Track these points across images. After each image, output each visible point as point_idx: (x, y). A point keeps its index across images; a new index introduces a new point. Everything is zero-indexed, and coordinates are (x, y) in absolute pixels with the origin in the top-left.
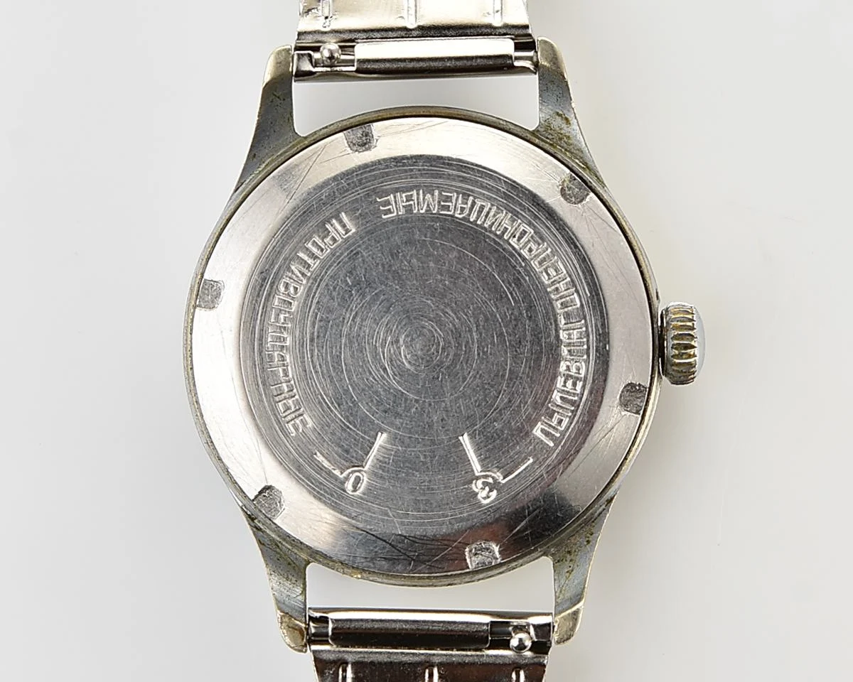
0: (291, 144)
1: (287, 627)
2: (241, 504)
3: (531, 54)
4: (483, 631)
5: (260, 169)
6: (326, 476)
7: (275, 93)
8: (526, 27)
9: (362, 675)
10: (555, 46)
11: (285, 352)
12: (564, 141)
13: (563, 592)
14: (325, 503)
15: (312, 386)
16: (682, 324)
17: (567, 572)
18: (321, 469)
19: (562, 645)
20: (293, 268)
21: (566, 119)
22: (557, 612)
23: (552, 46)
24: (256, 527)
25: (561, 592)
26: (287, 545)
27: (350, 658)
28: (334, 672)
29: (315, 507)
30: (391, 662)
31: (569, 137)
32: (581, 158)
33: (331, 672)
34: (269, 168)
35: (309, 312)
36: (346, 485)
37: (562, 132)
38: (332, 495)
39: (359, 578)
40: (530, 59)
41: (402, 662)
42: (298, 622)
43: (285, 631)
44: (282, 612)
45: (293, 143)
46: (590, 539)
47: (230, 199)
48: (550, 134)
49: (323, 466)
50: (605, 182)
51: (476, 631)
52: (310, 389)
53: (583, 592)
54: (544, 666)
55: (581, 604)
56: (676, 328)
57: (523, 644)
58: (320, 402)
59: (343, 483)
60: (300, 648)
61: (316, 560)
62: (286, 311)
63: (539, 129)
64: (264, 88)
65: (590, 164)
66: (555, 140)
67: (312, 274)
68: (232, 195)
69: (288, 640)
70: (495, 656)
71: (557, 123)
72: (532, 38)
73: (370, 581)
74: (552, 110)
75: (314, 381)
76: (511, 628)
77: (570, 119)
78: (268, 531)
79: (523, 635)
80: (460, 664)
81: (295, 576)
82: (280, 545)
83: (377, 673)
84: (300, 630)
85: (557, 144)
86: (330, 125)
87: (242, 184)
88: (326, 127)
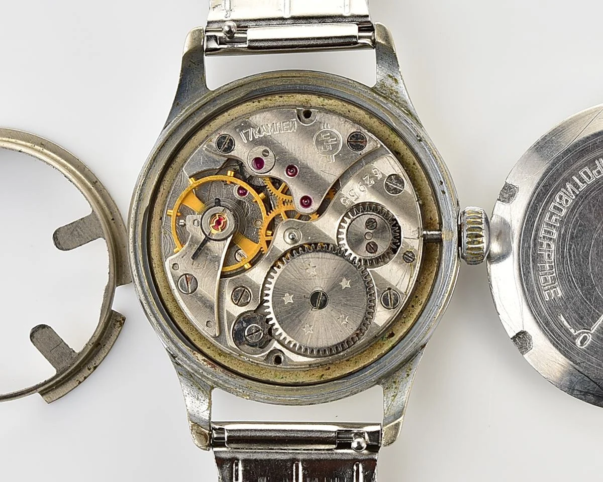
0: (203, 96)
1: (196, 433)
2: (166, 347)
3: (370, 34)
4: (332, 437)
5: (182, 113)
6: (564, 332)
7: (192, 61)
8: (367, 16)
9: (249, 468)
10: (387, 28)
11: (552, 242)
12: (394, 95)
13: (389, 410)
14: (560, 350)
15: (566, 269)
16: (474, 220)
17: (393, 396)
18: (562, 327)
19: (388, 447)
20: (568, 186)
21: (396, 80)
22: (384, 424)
23: (385, 29)
24: (176, 363)
25: (388, 410)
26: (198, 376)
27: (241, 456)
28: (230, 466)
29: (553, 351)
30: (269, 459)
31: (397, 92)
32: (406, 107)
33: (228, 466)
34: (187, 113)
35: (573, 219)
36: (576, 340)
37: (393, 88)
38: (566, 346)
39: (248, 399)
40: (369, 37)
41: (276, 459)
42: (204, 430)
43: (194, 436)
44: (192, 422)
45: (205, 95)
46: (409, 373)
47: (161, 134)
48: (384, 90)
49: (563, 325)
50: (422, 124)
51: (327, 437)
52: (564, 271)
53: (403, 410)
54: (376, 460)
55: (402, 418)
56: (469, 223)
57: (360, 445)
58: (569, 281)
59: (575, 339)
60: (205, 448)
61: (218, 386)
62: (557, 215)
63: (377, 86)
64: (183, 57)
65: (412, 111)
66: (387, 94)
67: (579, 193)
68: (162, 131)
69: (196, 442)
70: (342, 454)
71: (389, 82)
72: (371, 24)
73: (255, 401)
74: (385, 73)
75: (568, 266)
76: (353, 435)
77: (398, 79)
78: (185, 366)
79: (361, 440)
80: (317, 460)
81: (203, 396)
82: (193, 375)
83: (259, 467)
84: (205, 435)
85: (389, 97)
86: (231, 83)
87: (169, 123)
88: (228, 84)
